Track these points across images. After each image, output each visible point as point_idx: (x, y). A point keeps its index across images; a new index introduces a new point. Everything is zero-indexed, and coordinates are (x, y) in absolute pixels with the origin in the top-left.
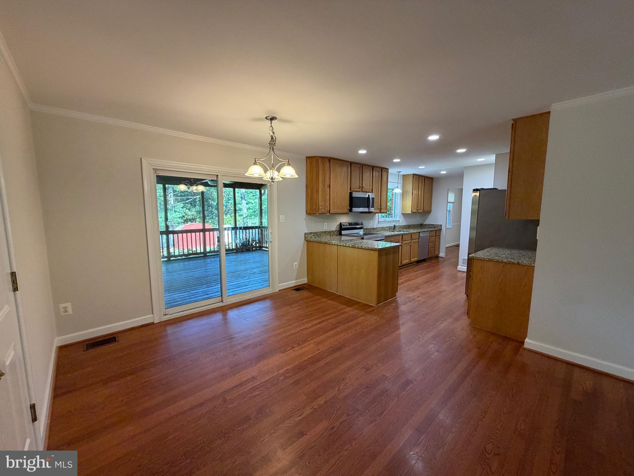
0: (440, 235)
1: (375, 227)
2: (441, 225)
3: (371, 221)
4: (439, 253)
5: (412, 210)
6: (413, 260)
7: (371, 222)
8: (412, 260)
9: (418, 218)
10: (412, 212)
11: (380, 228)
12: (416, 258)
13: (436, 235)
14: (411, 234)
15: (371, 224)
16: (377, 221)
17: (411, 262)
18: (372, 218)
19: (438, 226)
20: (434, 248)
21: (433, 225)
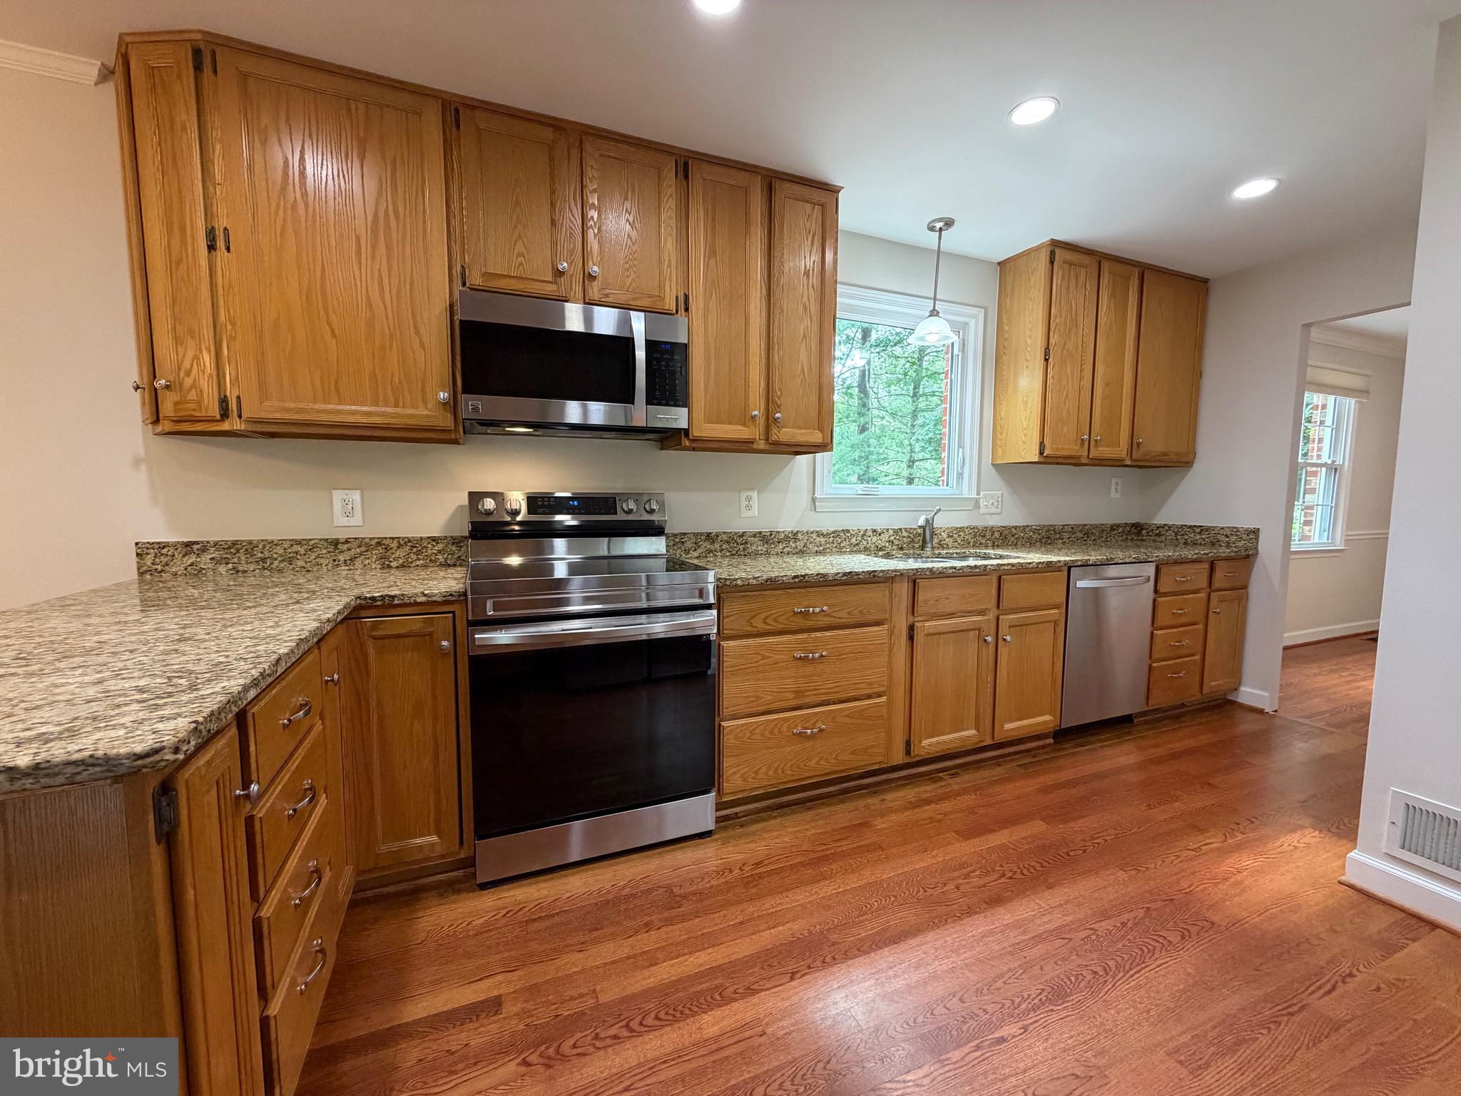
0: (1245, 587)
1: (785, 525)
2: (1256, 532)
3: (754, 494)
4: (1240, 684)
5: (1042, 444)
6: (1011, 727)
7: (749, 499)
8: (1008, 726)
9: (1113, 494)
10: (1041, 453)
11: (819, 534)
12: (1047, 718)
13: (1216, 585)
14: (1000, 576)
15: (755, 511)
16: (805, 499)
17: (999, 737)
18: (760, 483)
19: (1233, 538)
20: (1197, 657)
21: (1203, 530)
